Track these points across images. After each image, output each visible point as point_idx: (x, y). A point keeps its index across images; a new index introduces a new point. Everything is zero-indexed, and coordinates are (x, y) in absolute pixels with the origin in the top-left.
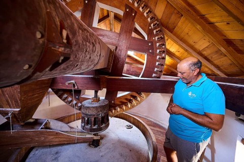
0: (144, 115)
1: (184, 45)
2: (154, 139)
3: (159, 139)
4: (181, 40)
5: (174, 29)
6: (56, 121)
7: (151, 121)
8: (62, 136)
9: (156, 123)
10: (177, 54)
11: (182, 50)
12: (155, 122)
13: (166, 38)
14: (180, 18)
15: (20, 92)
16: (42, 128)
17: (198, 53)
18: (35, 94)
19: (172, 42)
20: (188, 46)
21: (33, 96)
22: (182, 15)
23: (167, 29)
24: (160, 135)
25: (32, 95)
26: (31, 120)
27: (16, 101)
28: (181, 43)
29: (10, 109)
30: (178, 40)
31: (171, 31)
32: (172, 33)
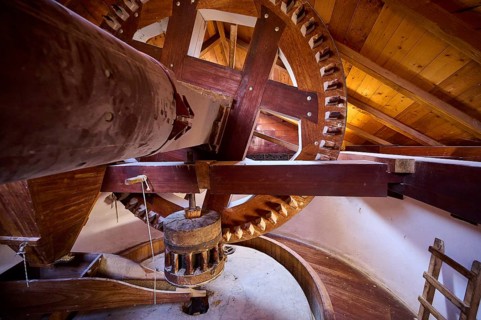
0: (308, 239)
1: (392, 77)
2: (328, 304)
3: (344, 298)
4: (383, 65)
5: (363, 41)
6: (117, 258)
7: (323, 254)
8: (126, 291)
9: (334, 259)
10: (377, 99)
11: (387, 90)
12: (333, 255)
13: (345, 65)
14: (377, 11)
15: (34, 205)
16: (86, 275)
17: (430, 92)
18: (70, 207)
19: (363, 73)
20: (403, 78)
21: (65, 211)
22: (382, 5)
23: (347, 45)
24: (344, 289)
25: (64, 209)
26: (67, 258)
27: (30, 224)
28: (383, 72)
29: (21, 239)
30: (377, 67)
31: (357, 46)
32: (359, 51)
